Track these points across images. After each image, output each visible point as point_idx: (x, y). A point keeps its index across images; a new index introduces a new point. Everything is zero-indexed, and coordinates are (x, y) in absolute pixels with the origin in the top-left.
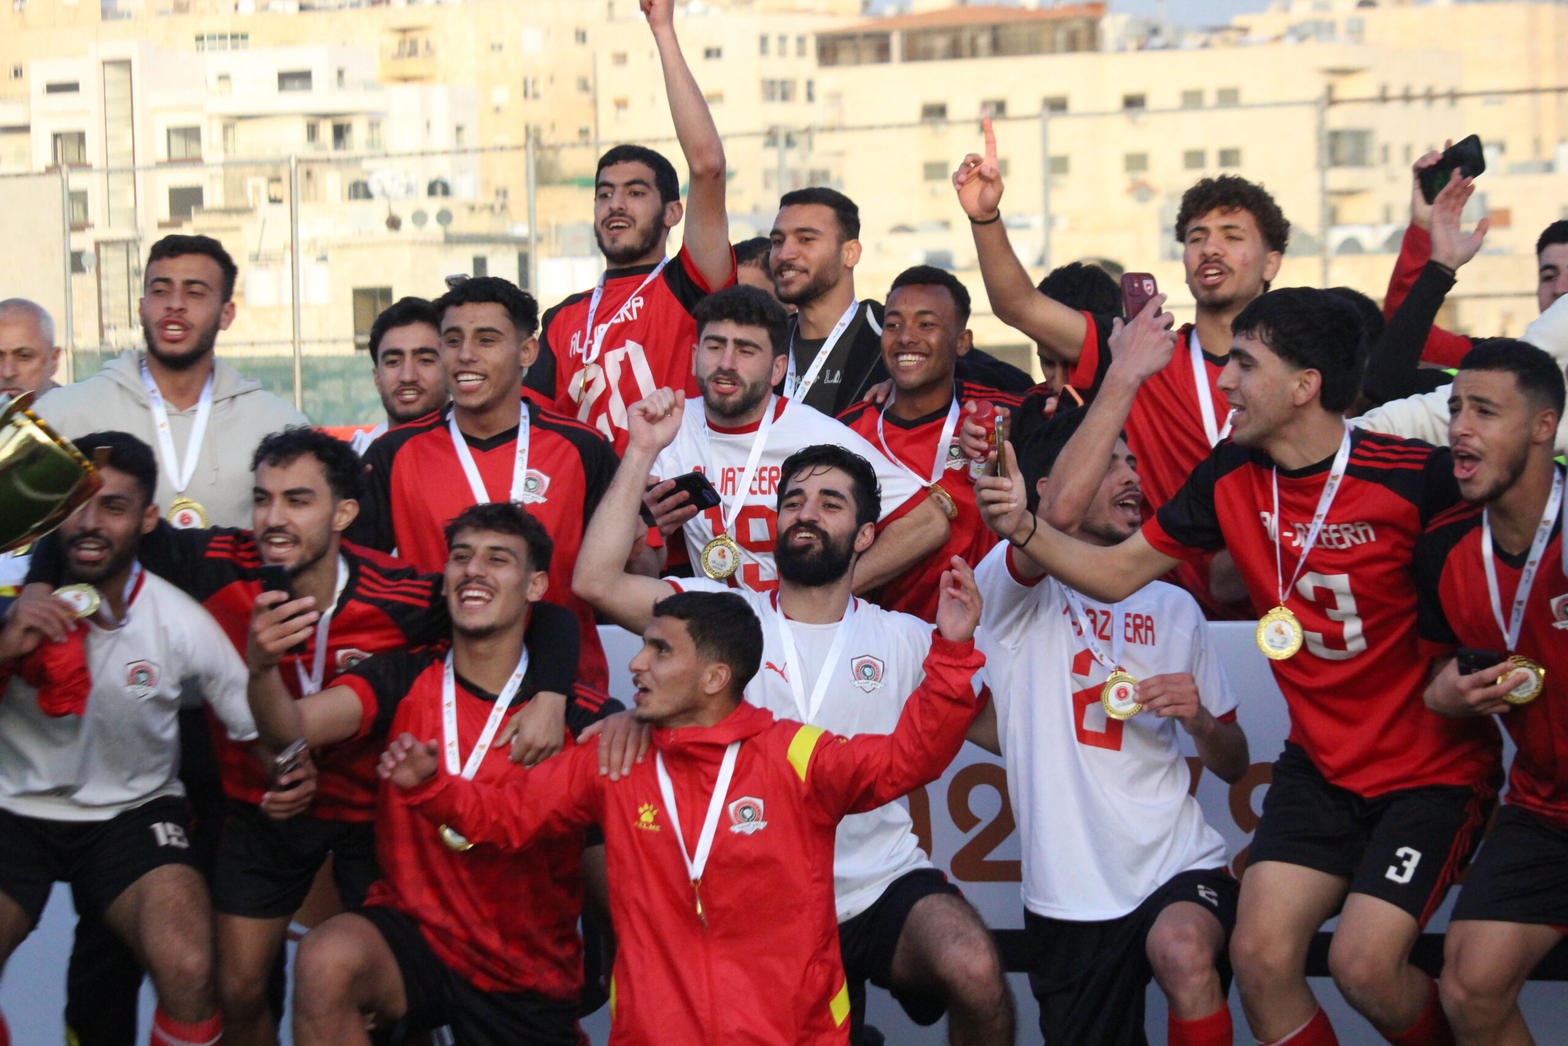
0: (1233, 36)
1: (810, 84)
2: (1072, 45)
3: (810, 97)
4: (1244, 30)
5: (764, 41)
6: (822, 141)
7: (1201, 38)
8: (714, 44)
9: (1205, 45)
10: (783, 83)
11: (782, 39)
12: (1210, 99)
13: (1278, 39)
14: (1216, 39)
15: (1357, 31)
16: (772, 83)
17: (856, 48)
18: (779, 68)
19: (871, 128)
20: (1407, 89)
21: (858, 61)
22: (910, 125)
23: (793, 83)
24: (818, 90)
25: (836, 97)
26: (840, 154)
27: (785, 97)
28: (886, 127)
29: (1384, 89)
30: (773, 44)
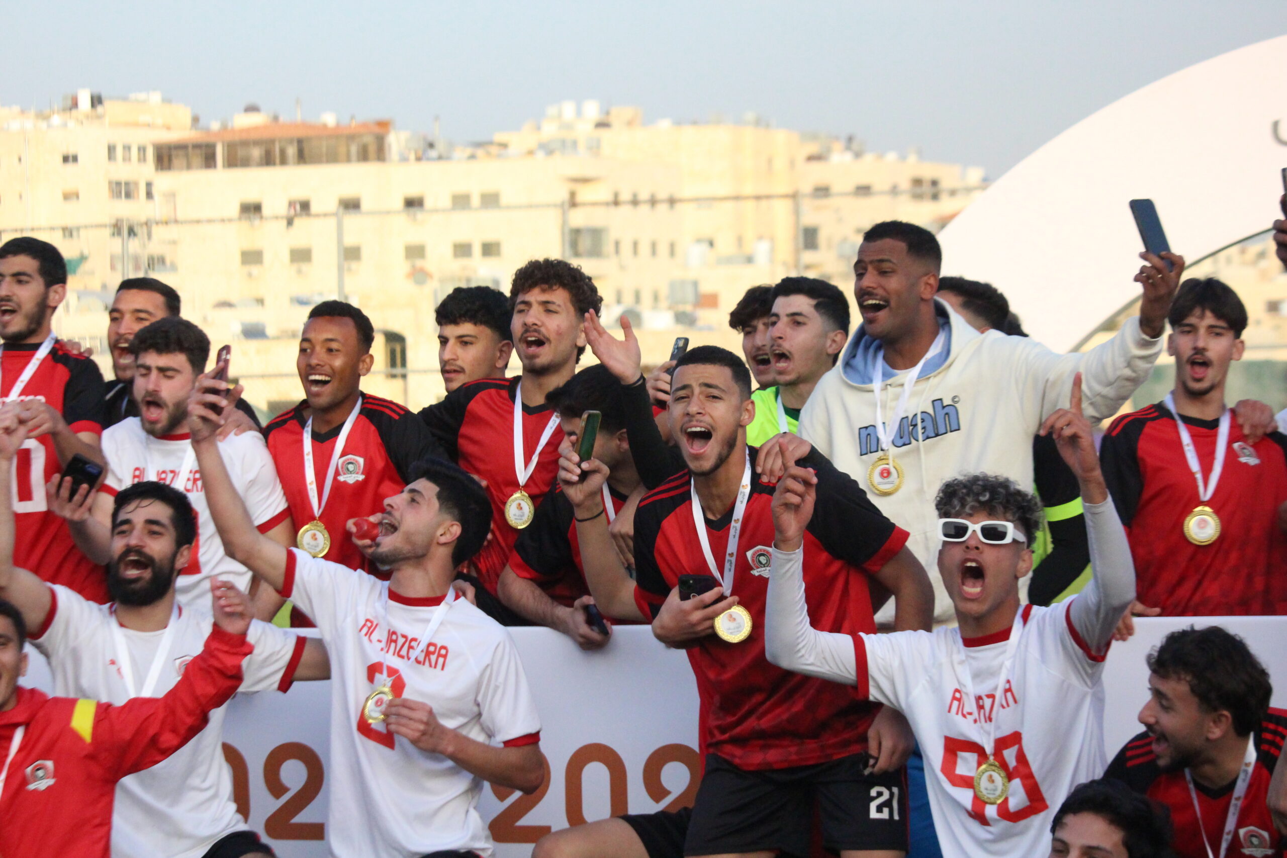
0: (494, 150)
1: (149, 185)
2: (364, 156)
3: (149, 195)
4: (504, 146)
5: (111, 150)
6: (158, 232)
7: (469, 151)
8: (71, 151)
9: (472, 157)
10: (127, 184)
11: (127, 148)
12: (476, 201)
13: (531, 153)
14: (480, 152)
15: (595, 148)
16: (118, 184)
17: (187, 156)
18: (123, 171)
19: (198, 222)
20: (635, 195)
21: (189, 167)
22: (230, 220)
23: (136, 184)
24: (155, 191)
25: (171, 196)
26: (174, 243)
27: (128, 195)
28: (210, 221)
29: (616, 195)
30: (119, 152)
